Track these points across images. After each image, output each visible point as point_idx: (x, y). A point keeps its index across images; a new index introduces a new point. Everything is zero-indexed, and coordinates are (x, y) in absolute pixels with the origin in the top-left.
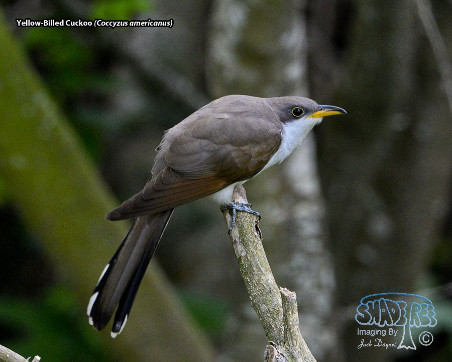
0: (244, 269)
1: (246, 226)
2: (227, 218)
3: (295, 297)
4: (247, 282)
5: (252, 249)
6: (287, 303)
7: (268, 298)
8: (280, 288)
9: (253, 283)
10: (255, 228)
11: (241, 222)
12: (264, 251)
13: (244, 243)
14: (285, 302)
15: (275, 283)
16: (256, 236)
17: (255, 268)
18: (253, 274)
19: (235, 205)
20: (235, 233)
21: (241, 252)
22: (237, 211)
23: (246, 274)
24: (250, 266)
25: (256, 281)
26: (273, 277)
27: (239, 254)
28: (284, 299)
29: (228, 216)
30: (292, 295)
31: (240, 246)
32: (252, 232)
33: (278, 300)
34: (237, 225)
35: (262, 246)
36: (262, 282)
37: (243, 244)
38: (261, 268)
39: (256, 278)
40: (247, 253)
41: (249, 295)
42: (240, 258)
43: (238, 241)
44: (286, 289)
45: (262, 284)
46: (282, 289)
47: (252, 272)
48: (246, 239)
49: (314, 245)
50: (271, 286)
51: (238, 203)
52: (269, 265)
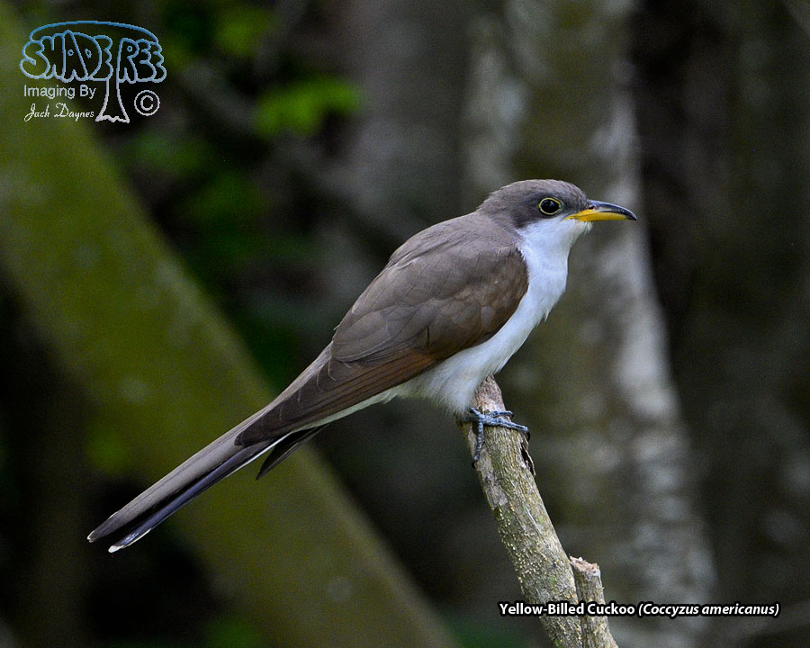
0: (506, 529)
1: (504, 451)
2: (470, 439)
3: (598, 573)
4: (513, 551)
5: (517, 492)
6: (583, 585)
7: (552, 578)
8: (571, 557)
9: (522, 552)
10: (520, 455)
11: (496, 446)
12: (539, 495)
13: (503, 483)
14: (580, 582)
15: (562, 551)
16: (523, 469)
17: (524, 527)
18: (521, 537)
19: (483, 416)
20: (485, 466)
21: (499, 498)
22: (486, 425)
23: (509, 537)
24: (516, 522)
25: (527, 550)
26: (557, 541)
27: (495, 502)
28: (579, 576)
29: (471, 437)
30: (593, 570)
31: (495, 488)
32: (515, 462)
33: (568, 581)
34: (488, 450)
35: (535, 486)
36: (538, 550)
37: (500, 484)
38: (536, 525)
39: (528, 543)
40: (509, 500)
41: (518, 574)
42: (497, 509)
43: (492, 480)
44: (580, 559)
45: (539, 554)
46: (574, 559)
47: (520, 533)
48: (505, 475)
49: (672, 508)
50: (555, 557)
51: (488, 411)
52: (549, 520)
